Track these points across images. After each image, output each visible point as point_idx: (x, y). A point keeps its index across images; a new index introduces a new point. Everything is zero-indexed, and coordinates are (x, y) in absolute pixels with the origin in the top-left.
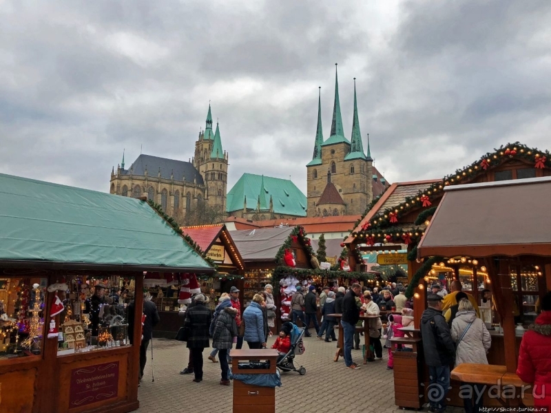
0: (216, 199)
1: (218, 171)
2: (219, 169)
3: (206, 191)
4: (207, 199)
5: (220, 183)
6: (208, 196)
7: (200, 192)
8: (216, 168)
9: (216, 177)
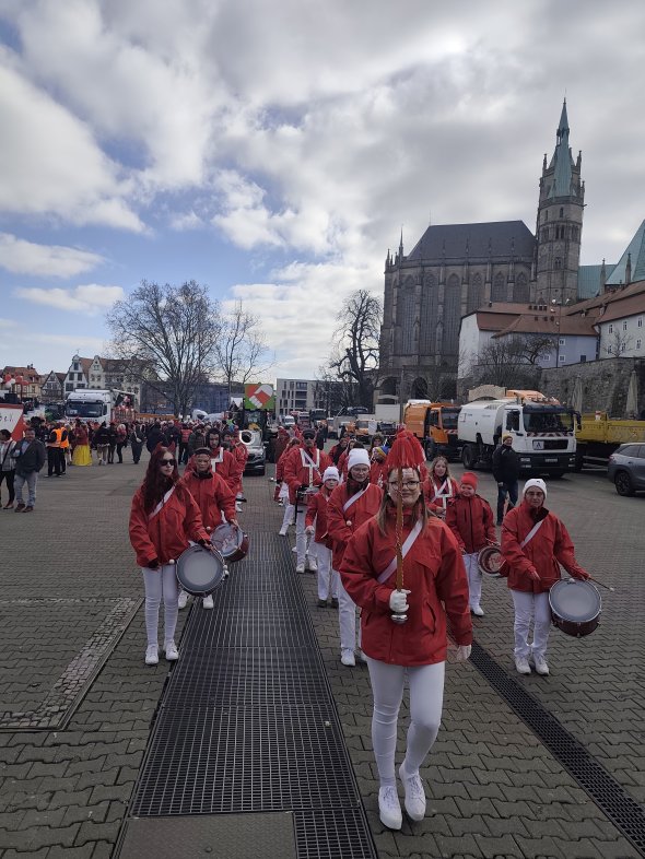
0: (549, 278)
1: (553, 222)
2: (558, 218)
3: (533, 266)
4: (535, 280)
5: (558, 245)
6: (536, 274)
7: (521, 269)
8: (550, 218)
9: (551, 234)
